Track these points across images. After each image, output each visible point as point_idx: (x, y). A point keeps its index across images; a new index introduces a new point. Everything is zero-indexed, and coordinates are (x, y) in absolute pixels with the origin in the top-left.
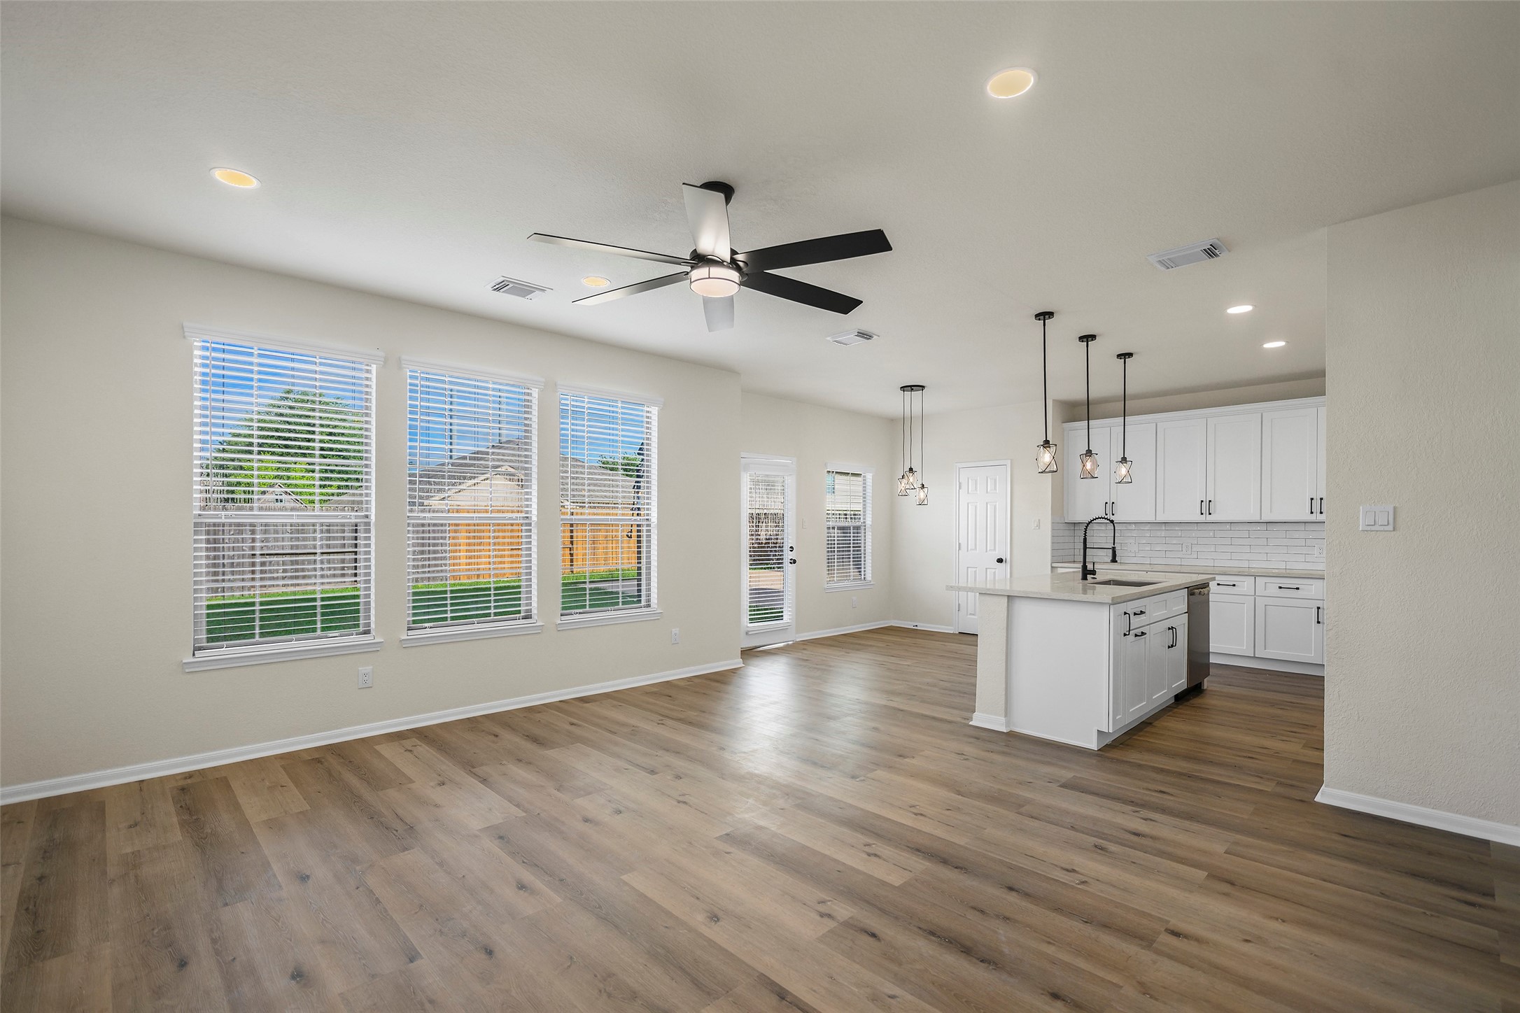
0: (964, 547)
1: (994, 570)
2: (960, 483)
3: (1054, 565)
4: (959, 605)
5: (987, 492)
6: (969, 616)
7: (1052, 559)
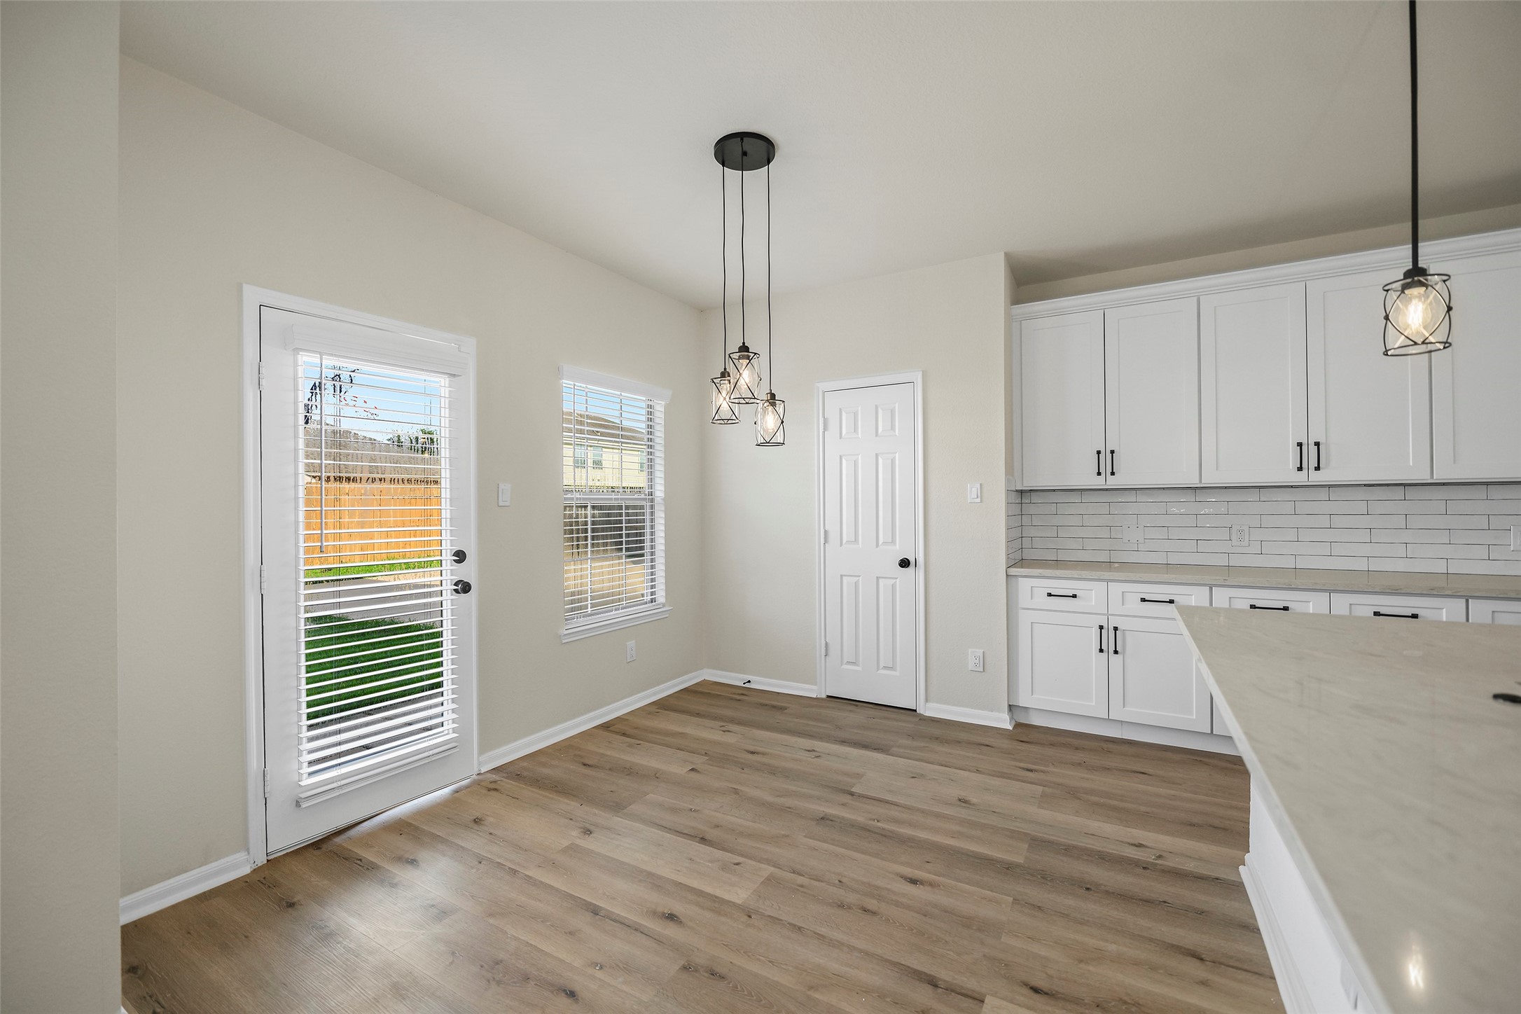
0: (834, 537)
1: (893, 581)
2: (826, 421)
3: (1013, 571)
4: (827, 644)
5: (877, 435)
6: (845, 666)
7: (1007, 563)
